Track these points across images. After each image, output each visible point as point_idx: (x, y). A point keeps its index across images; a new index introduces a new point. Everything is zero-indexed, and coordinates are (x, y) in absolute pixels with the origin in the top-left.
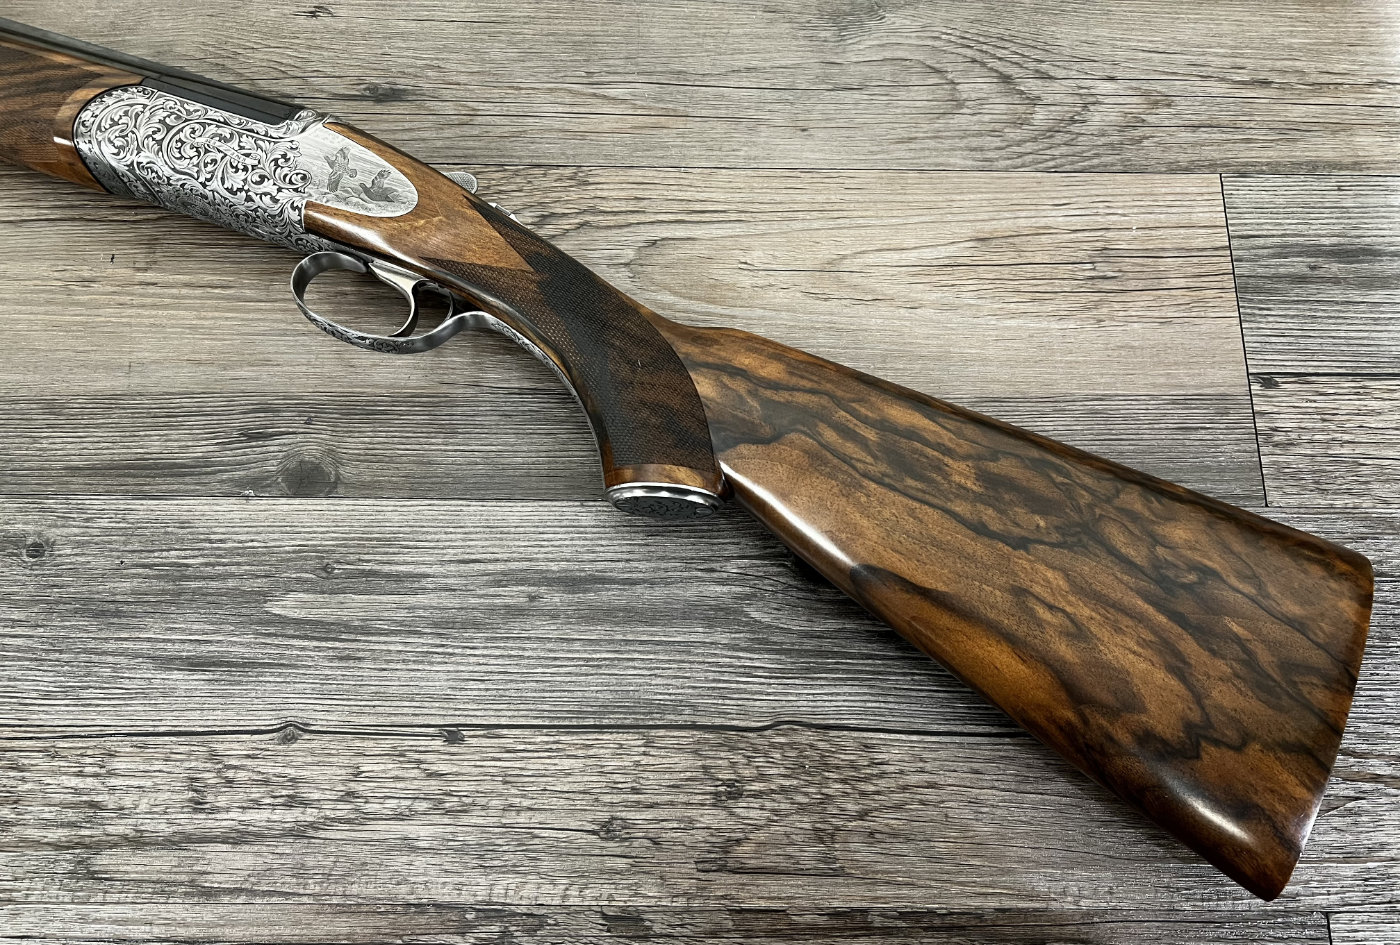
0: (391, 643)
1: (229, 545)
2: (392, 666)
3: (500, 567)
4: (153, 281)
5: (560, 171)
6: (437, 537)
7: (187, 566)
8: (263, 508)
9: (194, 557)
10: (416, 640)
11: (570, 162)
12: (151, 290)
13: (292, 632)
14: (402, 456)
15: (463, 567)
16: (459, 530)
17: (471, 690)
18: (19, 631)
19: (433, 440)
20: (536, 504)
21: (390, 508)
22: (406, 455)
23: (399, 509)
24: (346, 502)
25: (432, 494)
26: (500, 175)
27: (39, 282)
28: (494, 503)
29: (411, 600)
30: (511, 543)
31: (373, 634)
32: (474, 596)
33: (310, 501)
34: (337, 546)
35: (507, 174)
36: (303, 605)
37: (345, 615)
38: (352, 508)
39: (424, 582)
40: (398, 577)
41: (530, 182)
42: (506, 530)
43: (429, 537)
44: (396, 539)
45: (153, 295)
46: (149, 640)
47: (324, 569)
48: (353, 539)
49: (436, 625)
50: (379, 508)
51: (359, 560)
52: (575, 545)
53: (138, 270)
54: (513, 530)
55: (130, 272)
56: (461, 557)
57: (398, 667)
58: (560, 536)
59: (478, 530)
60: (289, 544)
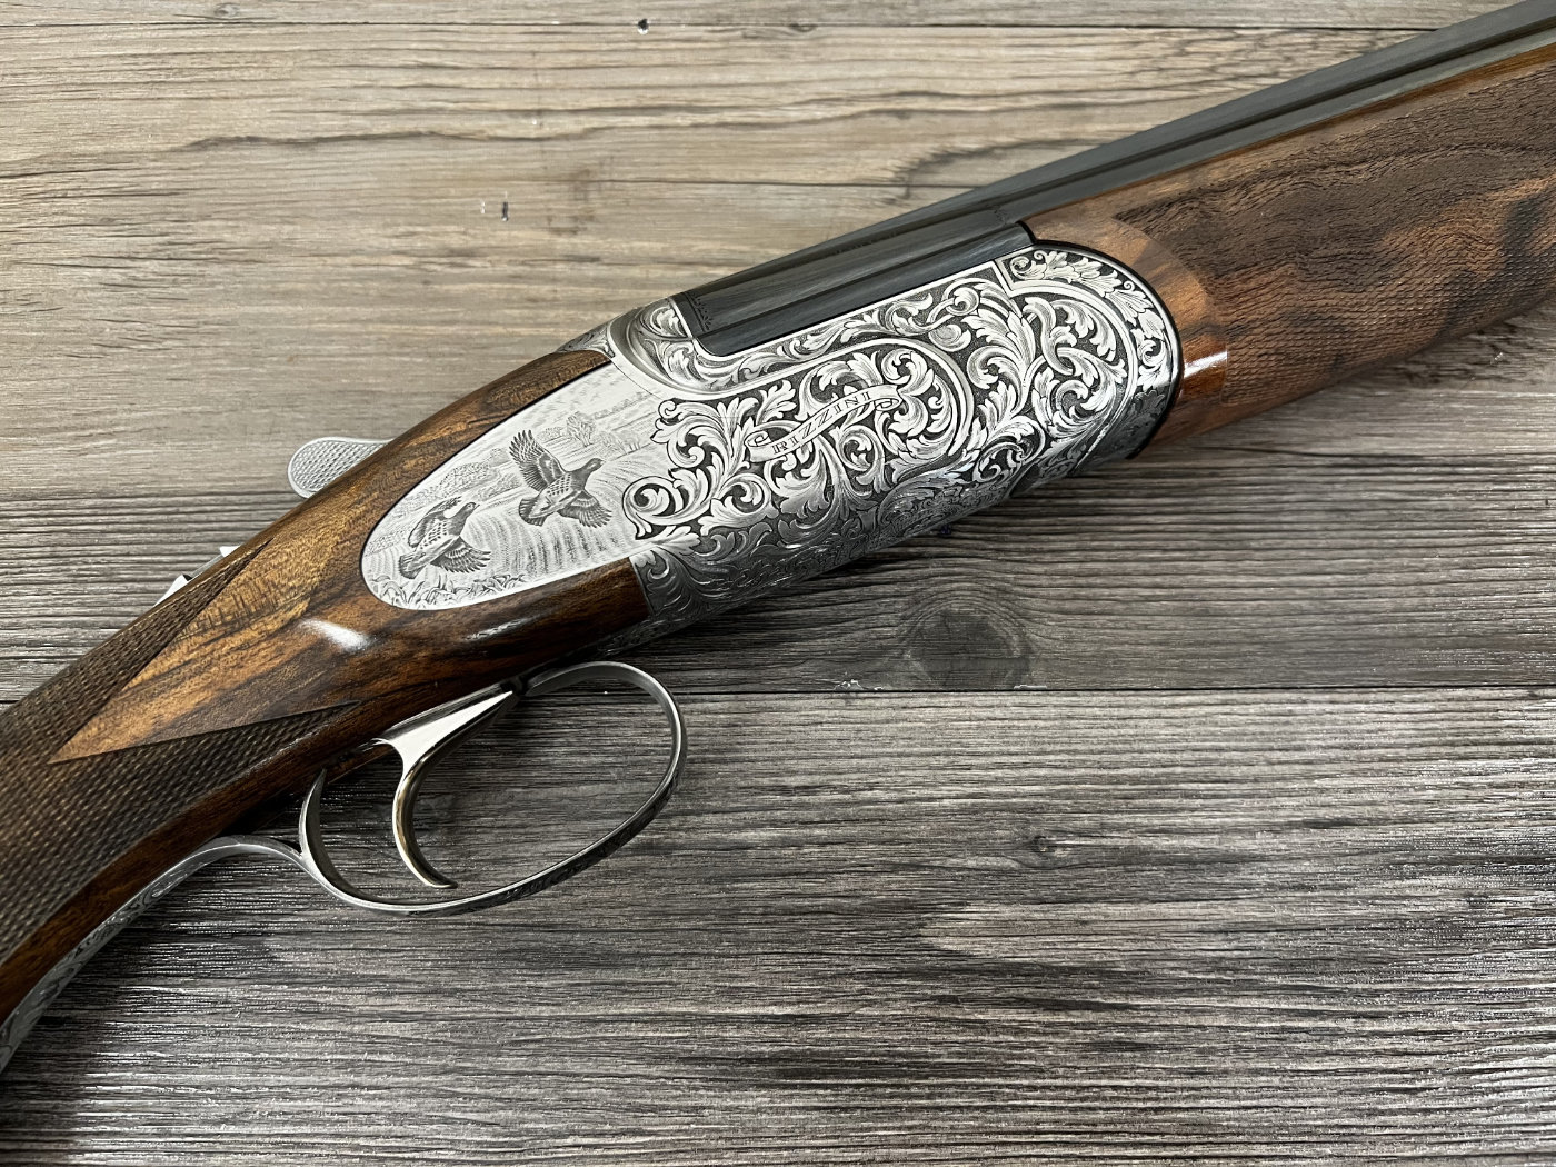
0: (1203, 1011)
1: (826, 797)
2: (1215, 1062)
3: (1393, 834)
4: (591, 252)
5: (1342, 37)
6: (1255, 770)
7: (744, 847)
8: (883, 714)
9: (755, 826)
10: (1255, 1003)
11: (1358, 22)
12: (590, 270)
13: (988, 991)
14: (1147, 599)
15: (1317, 836)
16: (1297, 756)
17: (1393, 1112)
18: (402, 1004)
19: (1205, 565)
20: (1438, 694)
21: (1144, 712)
22: (1157, 599)
23: (1164, 712)
24: (1053, 699)
25: (1228, 680)
26: (1230, 46)
27: (365, 260)
28: (1354, 696)
29: (1225, 912)
30: (1404, 781)
31: (1164, 993)
32: (1355, 900)
33: (980, 699)
34: (1052, 795)
35: (1242, 45)
36: (1003, 929)
37: (1095, 950)
38: (1067, 711)
39: (1245, 874)
40: (1191, 863)
41: (1288, 59)
42: (1390, 753)
43: (1238, 771)
44: (1171, 779)
45: (596, 281)
46: (683, 1019)
47: (1034, 844)
48: (1081, 780)
49: (1289, 966)
50: (1123, 712)
51: (1103, 826)
52: (1537, 785)
53: (558, 231)
54: (1403, 752)
55: (546, 236)
56: (1308, 815)
57: (1228, 1065)
58: (1499, 763)
59: (1333, 754)
60: (949, 796)
